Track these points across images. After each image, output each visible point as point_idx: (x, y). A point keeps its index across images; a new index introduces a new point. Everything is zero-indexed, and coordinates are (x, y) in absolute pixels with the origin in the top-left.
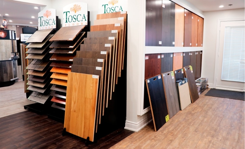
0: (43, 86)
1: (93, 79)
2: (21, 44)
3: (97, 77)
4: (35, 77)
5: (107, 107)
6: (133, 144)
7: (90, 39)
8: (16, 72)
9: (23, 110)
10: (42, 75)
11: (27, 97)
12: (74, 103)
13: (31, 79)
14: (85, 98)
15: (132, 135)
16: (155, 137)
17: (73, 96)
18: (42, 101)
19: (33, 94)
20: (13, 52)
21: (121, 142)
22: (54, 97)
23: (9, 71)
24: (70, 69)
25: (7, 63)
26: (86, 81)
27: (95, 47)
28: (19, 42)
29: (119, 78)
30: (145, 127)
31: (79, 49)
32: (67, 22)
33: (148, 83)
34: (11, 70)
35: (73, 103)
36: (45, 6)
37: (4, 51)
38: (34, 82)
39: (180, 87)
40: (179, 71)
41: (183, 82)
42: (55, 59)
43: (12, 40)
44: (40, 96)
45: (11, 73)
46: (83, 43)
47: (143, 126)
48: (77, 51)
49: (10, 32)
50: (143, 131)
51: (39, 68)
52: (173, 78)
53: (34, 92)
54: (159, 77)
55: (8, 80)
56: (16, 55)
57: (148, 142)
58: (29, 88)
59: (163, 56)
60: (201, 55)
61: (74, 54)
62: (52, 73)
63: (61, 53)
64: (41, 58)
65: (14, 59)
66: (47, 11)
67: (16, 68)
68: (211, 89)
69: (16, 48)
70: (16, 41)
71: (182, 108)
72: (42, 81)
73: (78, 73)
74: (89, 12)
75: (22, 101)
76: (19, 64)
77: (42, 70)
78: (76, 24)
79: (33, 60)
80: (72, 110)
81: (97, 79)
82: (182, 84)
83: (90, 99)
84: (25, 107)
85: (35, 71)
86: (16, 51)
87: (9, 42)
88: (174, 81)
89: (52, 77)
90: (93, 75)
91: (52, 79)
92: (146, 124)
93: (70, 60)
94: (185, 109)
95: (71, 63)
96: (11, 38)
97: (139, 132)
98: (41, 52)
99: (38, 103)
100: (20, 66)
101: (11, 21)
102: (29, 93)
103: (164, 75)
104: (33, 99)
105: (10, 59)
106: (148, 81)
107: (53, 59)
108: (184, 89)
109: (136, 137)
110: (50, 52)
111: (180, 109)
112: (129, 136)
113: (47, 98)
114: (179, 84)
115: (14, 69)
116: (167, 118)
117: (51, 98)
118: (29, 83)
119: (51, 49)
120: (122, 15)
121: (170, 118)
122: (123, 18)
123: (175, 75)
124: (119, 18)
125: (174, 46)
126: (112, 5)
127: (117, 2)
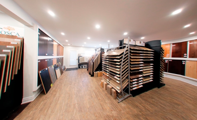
15: (29, 105)
16: (46, 97)
29: (15, 75)
30: (39, 95)
39: (57, 71)
40: (55, 65)
41: (58, 68)
47: (37, 96)
50: (37, 98)
54: (47, 69)
57: (42, 103)
59: (48, 60)
60: (63, 58)
68: (67, 69)
71: (58, 78)
82: (57, 69)
88: (54, 69)
92: (39, 93)
97: (34, 100)
103: (49, 68)
106: (40, 72)
108: (58, 71)
109: (32, 105)
111: (57, 79)
112: (26, 108)
116: (52, 85)
120: (19, 38)
121: (53, 85)
122: (20, 40)
123: (54, 66)
124: (16, 40)
125: (53, 56)
126: (8, 30)
127: (14, 30)
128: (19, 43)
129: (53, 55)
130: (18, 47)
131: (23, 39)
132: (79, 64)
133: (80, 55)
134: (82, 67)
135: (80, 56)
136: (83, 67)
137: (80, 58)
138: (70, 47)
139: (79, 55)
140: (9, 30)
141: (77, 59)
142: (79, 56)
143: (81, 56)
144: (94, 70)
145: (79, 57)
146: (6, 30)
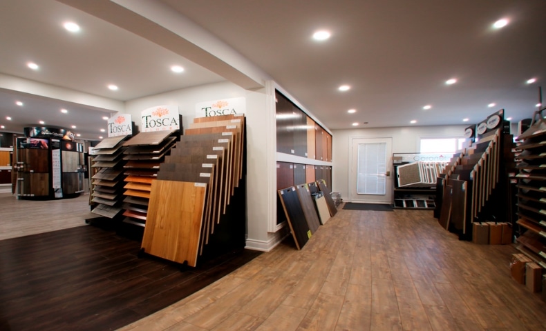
0: (112, 198)
1: (196, 188)
2: (89, 157)
3: (204, 185)
4: (103, 187)
5: (218, 223)
6: (269, 268)
7: (186, 142)
8: (82, 184)
9: (83, 223)
10: (113, 185)
11: (92, 209)
12: (162, 218)
13: (97, 189)
14: (182, 212)
15: (261, 256)
16: (302, 257)
17: (159, 209)
18: (111, 215)
19: (98, 207)
20: (80, 164)
21: (247, 266)
22: (128, 211)
23: (74, 183)
24: (155, 178)
25: (73, 175)
26: (183, 190)
27: (197, 151)
28: (87, 155)
29: (235, 188)
30: (278, 246)
31: (169, 153)
32: (147, 127)
33: (282, 195)
34: (77, 182)
35: (158, 218)
36: (116, 112)
37: (70, 163)
38: (101, 193)
39: (318, 201)
40: (312, 184)
41: (320, 195)
42: (131, 167)
43: (79, 152)
44: (108, 209)
45: (76, 185)
46: (175, 147)
47: (275, 245)
48: (166, 157)
49: (77, 144)
50: (277, 251)
51: (110, 177)
52: (308, 191)
53: (100, 205)
54: (294, 189)
55: (73, 192)
56: (83, 167)
57: (295, 264)
58: (95, 200)
59: (295, 167)
60: (331, 170)
61: (162, 160)
62: (126, 183)
63: (140, 159)
64: (112, 165)
65: (80, 171)
66: (119, 117)
67: (82, 181)
68: (347, 203)
69: (84, 161)
70: (83, 154)
71: (324, 221)
72: (113, 192)
73: (169, 182)
74: (181, 116)
75: (84, 214)
76: (87, 176)
77: (112, 179)
78: (161, 128)
79: (101, 168)
80: (157, 226)
81: (203, 188)
82: (319, 197)
83: (190, 213)
84: (87, 221)
85: (103, 181)
86: (84, 163)
87: (75, 154)
88: (309, 194)
89: (126, 187)
90: (196, 184)
91: (126, 190)
92: (278, 242)
93: (155, 167)
94: (326, 223)
95: (156, 171)
96: (78, 150)
97: (271, 252)
98: (112, 159)
99: (104, 218)
100: (87, 179)
101: (79, 135)
102: (93, 205)
103: (298, 187)
104: (99, 212)
105: (76, 171)
106: (282, 193)
107: (128, 167)
108: (321, 202)
109: (270, 258)
110: (124, 159)
111: (321, 224)
112: (257, 258)
113: (117, 212)
114: (316, 197)
115: (80, 182)
116: (309, 234)
117: (123, 211)
118: (95, 194)
119: (125, 155)
120: (237, 118)
121: (312, 234)
122: (239, 121)
123: (310, 188)
124: (232, 121)
125: (306, 157)
126: (218, 109)
127: (227, 104)
128: (239, 126)
129: (306, 154)
130: (238, 134)
131: (245, 118)
132: (395, 192)
133: (401, 158)
134: (410, 204)
135: (400, 162)
136: (413, 205)
137: (398, 167)
138: (358, 134)
139: (394, 158)
140: (220, 107)
141: (388, 174)
142: (395, 162)
143: (404, 161)
144: (474, 214)
145: (395, 166)
146: (216, 109)
